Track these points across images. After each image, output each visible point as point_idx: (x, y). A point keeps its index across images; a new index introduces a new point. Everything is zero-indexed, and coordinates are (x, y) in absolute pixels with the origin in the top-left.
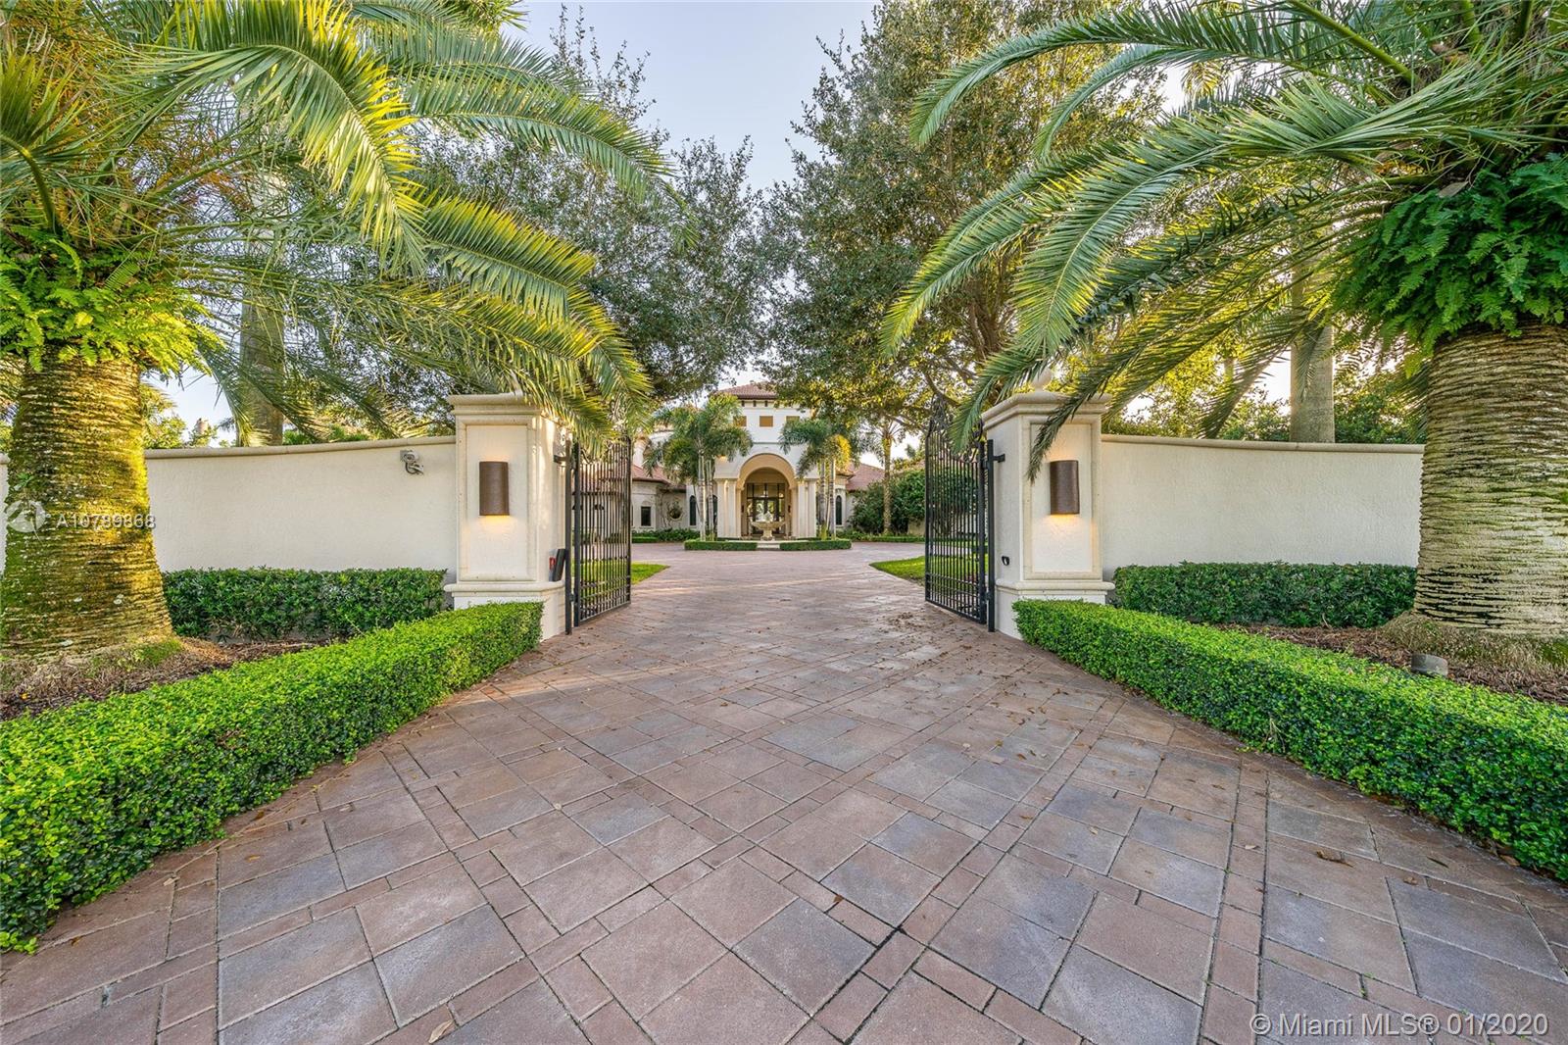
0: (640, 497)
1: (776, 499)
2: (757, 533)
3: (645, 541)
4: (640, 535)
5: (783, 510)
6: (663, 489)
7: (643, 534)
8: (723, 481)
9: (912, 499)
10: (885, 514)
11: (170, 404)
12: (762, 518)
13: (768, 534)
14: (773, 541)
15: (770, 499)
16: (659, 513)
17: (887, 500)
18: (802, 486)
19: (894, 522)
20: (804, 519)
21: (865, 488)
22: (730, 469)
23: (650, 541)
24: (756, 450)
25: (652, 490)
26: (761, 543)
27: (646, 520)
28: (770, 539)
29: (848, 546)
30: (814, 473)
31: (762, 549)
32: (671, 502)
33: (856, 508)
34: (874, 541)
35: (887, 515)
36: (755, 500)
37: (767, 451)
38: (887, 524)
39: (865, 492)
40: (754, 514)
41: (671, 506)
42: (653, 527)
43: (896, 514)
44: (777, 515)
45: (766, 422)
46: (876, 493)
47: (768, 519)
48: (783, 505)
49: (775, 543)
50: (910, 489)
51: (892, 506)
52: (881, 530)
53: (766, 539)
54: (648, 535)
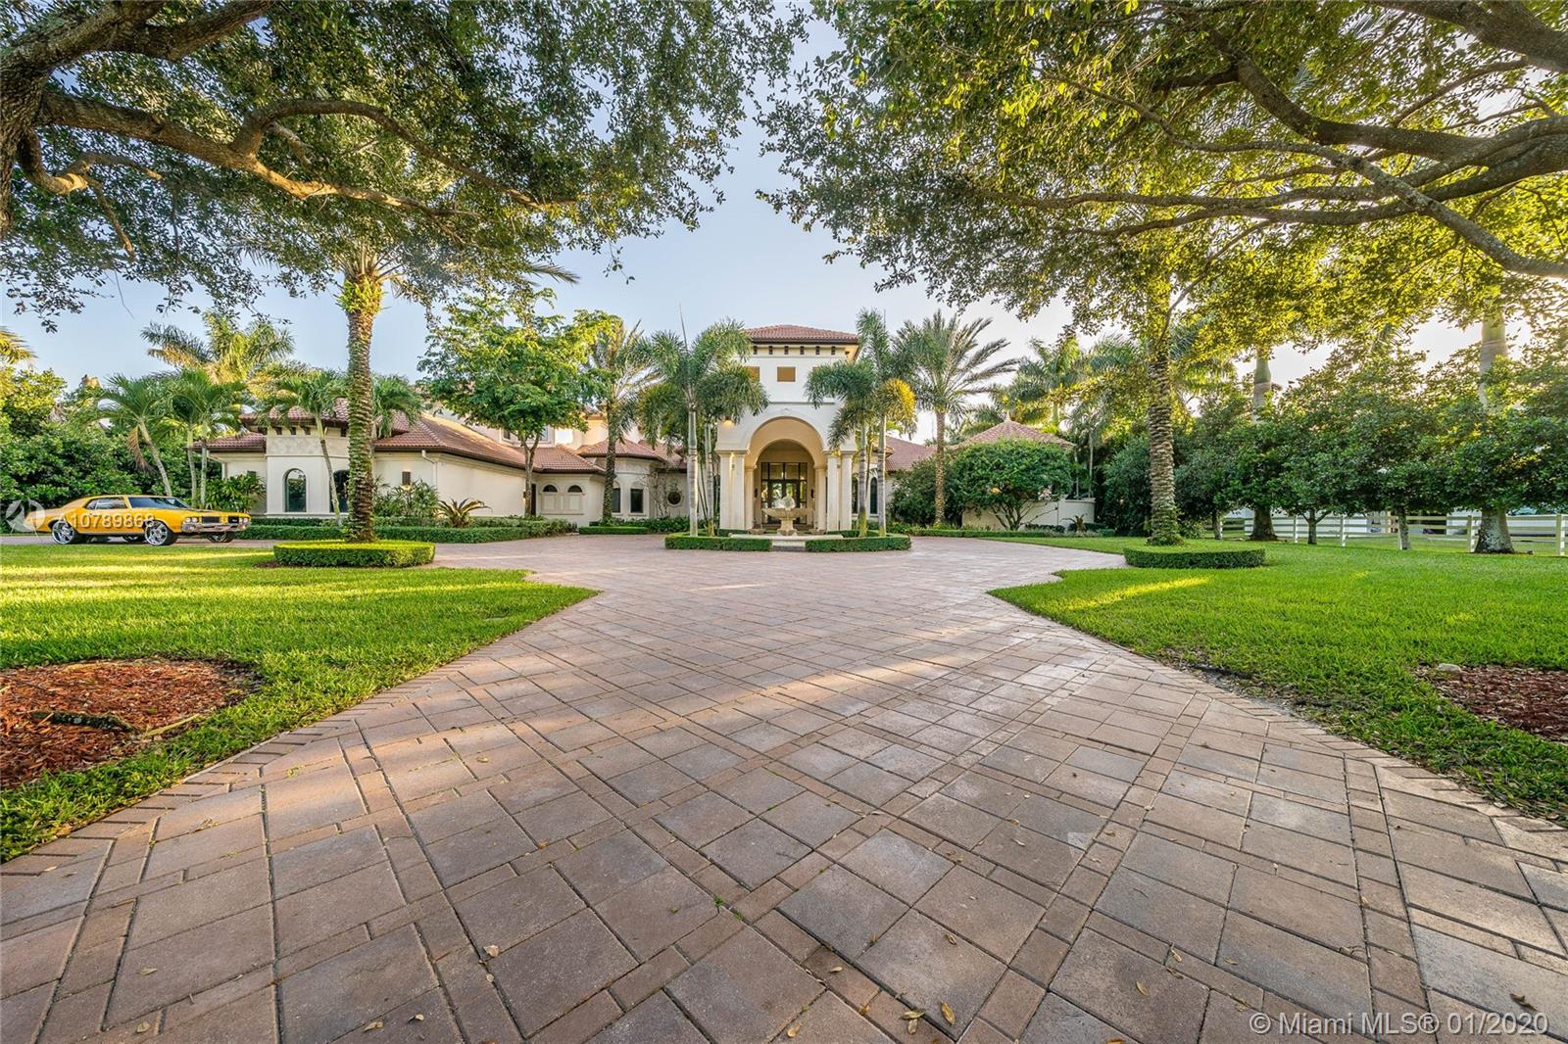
0: (628, 478)
1: (796, 483)
2: (773, 524)
3: (631, 532)
4: (627, 523)
5: (805, 495)
6: (659, 468)
7: (631, 523)
8: (728, 453)
9: (973, 481)
10: (937, 501)
11: (27, 355)
12: (780, 504)
13: (787, 525)
14: (795, 537)
15: (789, 481)
16: (654, 498)
17: (939, 481)
18: (832, 463)
19: (947, 511)
20: (834, 508)
21: (909, 468)
22: (738, 436)
23: (639, 532)
24: (773, 412)
25: (644, 469)
26: (777, 539)
27: (637, 504)
28: (790, 533)
29: (905, 546)
30: (850, 444)
31: (779, 549)
32: (668, 484)
33: (896, 494)
34: (922, 534)
35: (940, 502)
36: (771, 482)
37: (787, 414)
38: (940, 513)
39: (910, 474)
40: (770, 500)
41: (668, 489)
42: (646, 514)
43: (951, 500)
44: (798, 502)
45: (786, 375)
46: (924, 473)
47: (788, 504)
48: (805, 490)
49: (799, 539)
50: (971, 469)
51: (946, 490)
52: (931, 520)
53: (784, 533)
54: (638, 524)
